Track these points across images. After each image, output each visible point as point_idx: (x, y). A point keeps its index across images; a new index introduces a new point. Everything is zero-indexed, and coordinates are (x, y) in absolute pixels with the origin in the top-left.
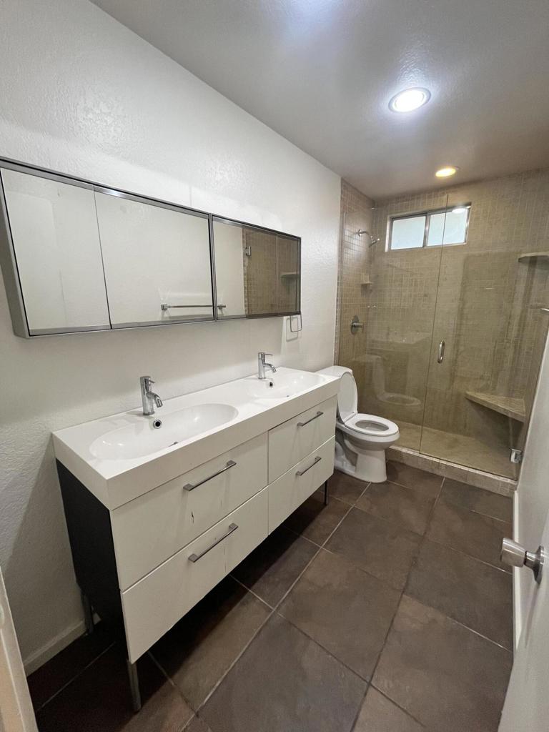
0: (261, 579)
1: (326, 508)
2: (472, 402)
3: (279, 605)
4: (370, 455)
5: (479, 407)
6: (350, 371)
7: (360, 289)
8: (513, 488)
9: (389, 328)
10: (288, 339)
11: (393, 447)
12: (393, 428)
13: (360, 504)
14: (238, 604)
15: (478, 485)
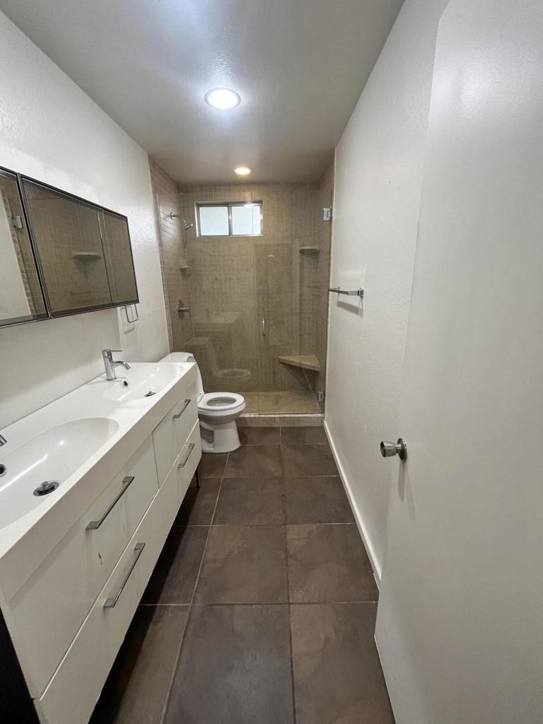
0: (165, 587)
1: (200, 490)
2: (284, 364)
3: (194, 598)
4: (224, 428)
5: (289, 366)
6: (192, 355)
7: (179, 273)
8: (323, 418)
9: (207, 311)
10: (125, 331)
11: (242, 415)
12: (240, 399)
13: (229, 473)
14: (151, 625)
15: (302, 425)
